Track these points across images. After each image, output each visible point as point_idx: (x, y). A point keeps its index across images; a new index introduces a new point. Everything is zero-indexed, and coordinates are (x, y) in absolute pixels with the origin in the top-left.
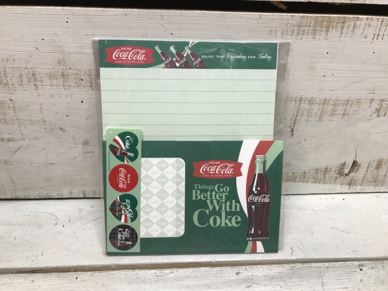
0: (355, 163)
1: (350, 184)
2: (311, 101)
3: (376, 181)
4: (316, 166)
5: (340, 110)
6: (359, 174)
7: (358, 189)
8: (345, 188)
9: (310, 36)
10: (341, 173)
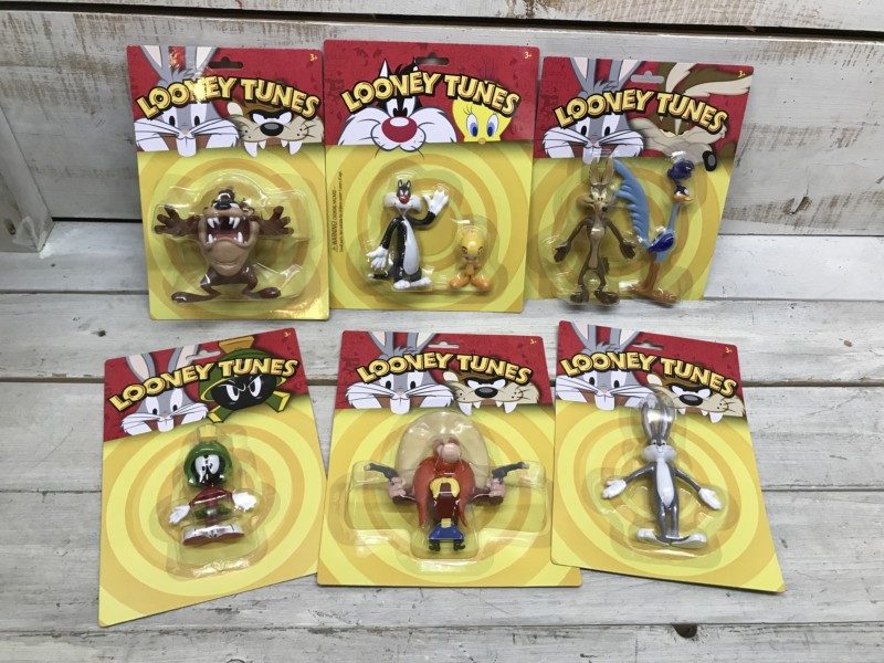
0: (805, 201)
1: (796, 225)
2: (766, 130)
3: (827, 222)
4: (759, 203)
5: (797, 138)
6: (809, 213)
7: (805, 230)
8: (790, 229)
9: (776, 61)
10: (787, 211)
